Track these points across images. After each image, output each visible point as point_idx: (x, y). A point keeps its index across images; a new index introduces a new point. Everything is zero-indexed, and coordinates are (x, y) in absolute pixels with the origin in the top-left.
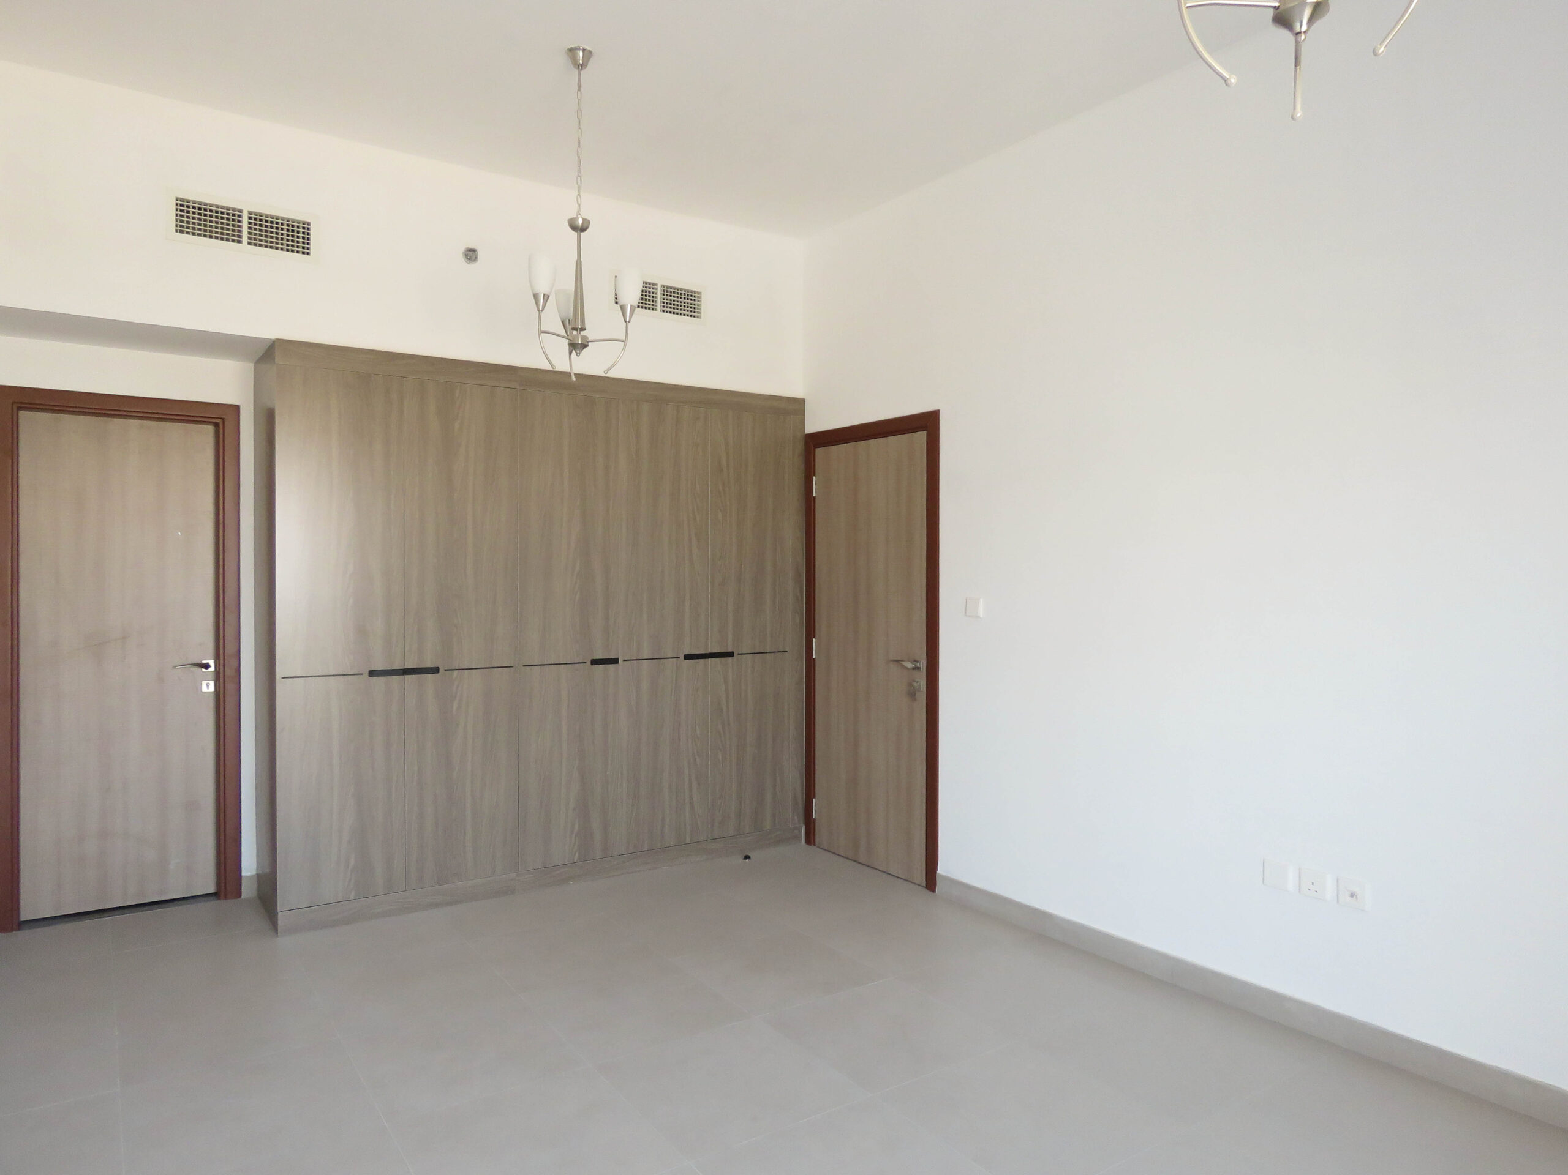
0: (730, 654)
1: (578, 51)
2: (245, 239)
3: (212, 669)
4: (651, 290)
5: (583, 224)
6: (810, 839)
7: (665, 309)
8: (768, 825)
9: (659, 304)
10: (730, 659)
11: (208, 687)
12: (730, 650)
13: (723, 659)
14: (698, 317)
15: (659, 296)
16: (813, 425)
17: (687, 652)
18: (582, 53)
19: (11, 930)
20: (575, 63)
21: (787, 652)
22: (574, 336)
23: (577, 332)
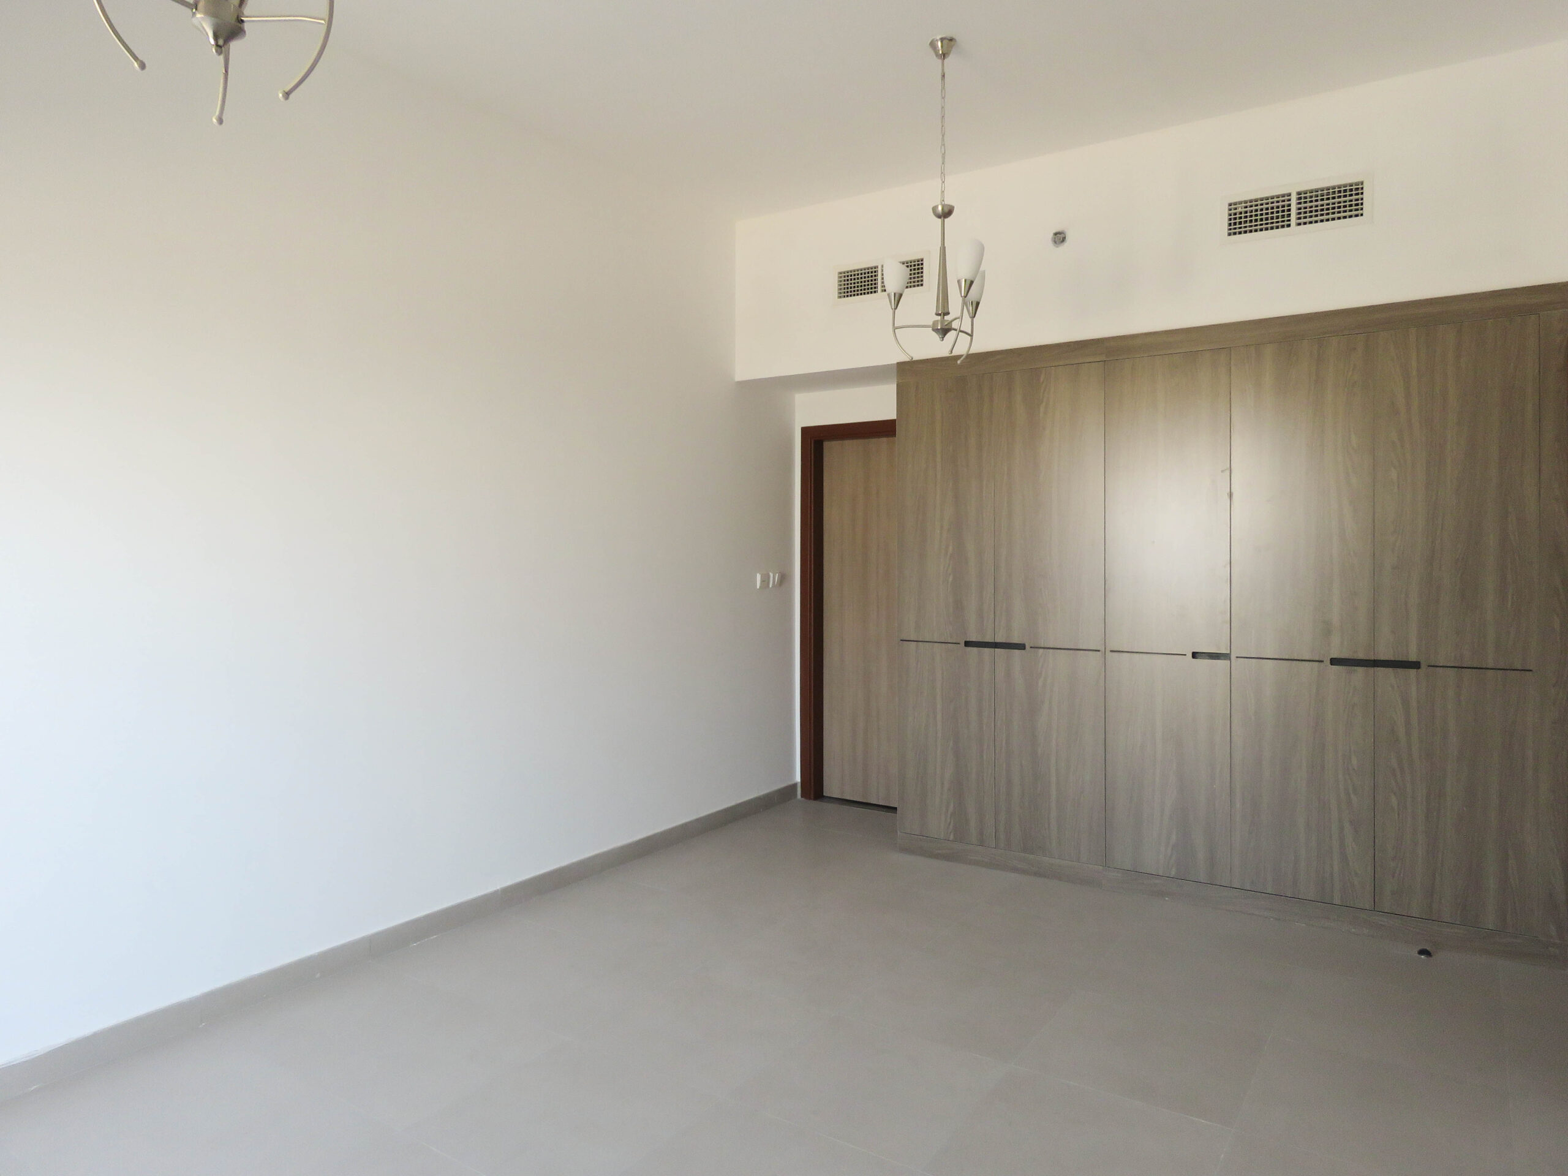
0: (1416, 665)
1: (936, 43)
2: (880, 288)
4: (1284, 203)
5: (943, 209)
7: (1303, 221)
8: (1490, 921)
9: (1295, 217)
10: (1412, 671)
12: (1413, 658)
13: (1401, 671)
14: (1362, 215)
15: (1294, 207)
17: (1335, 655)
18: (942, 42)
19: (810, 799)
20: (937, 55)
21: (1531, 670)
22: (935, 323)
23: (940, 317)
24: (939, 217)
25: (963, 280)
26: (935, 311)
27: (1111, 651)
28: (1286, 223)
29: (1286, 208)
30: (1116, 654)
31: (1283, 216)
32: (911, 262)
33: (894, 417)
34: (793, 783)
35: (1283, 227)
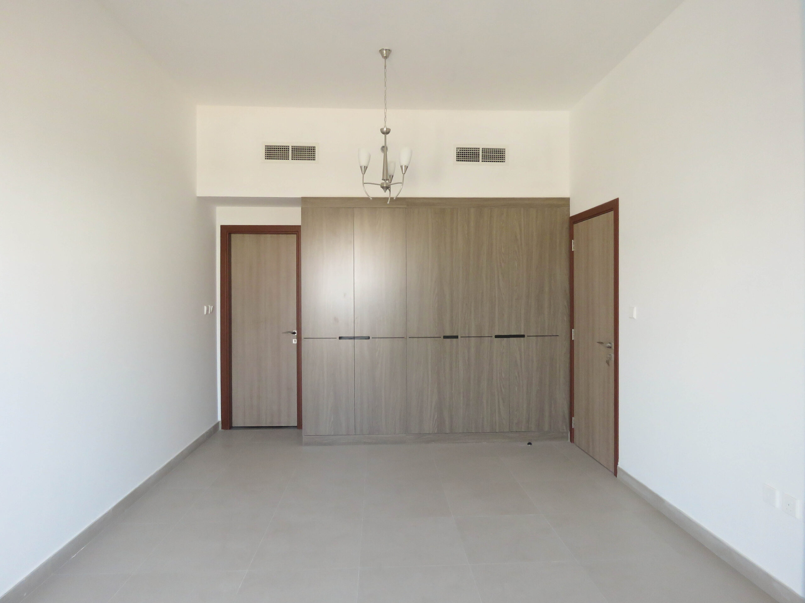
0: (523, 336)
1: (383, 51)
2: (290, 158)
3: (296, 334)
4: (477, 152)
5: (386, 130)
6: (572, 440)
7: (483, 160)
8: (546, 428)
9: (481, 158)
10: (522, 339)
11: (295, 341)
12: (522, 334)
13: (518, 338)
14: (504, 162)
15: (481, 154)
16: (574, 211)
17: (497, 334)
18: (386, 51)
19: (227, 429)
20: (383, 56)
21: (558, 336)
22: (382, 183)
23: (384, 181)
24: (383, 133)
25: (404, 166)
26: (382, 178)
27: (409, 338)
28: (477, 160)
29: (477, 154)
30: (412, 339)
31: (476, 157)
32: (307, 147)
33: (300, 224)
34: (218, 422)
35: (476, 161)
